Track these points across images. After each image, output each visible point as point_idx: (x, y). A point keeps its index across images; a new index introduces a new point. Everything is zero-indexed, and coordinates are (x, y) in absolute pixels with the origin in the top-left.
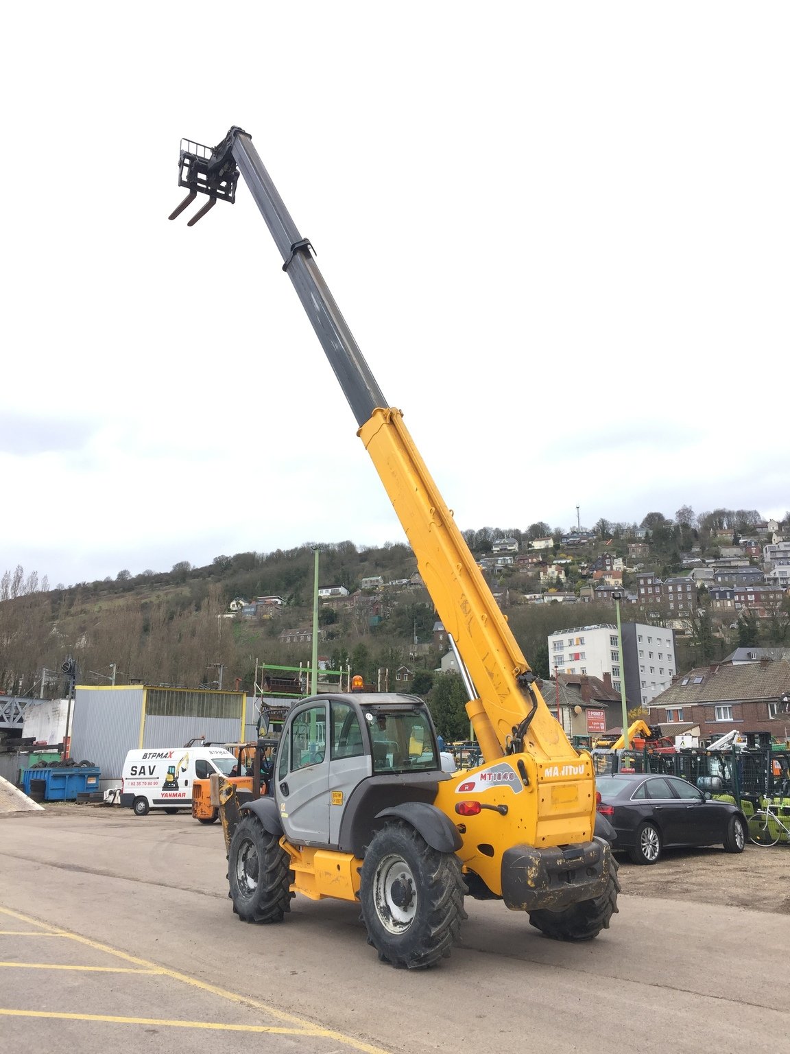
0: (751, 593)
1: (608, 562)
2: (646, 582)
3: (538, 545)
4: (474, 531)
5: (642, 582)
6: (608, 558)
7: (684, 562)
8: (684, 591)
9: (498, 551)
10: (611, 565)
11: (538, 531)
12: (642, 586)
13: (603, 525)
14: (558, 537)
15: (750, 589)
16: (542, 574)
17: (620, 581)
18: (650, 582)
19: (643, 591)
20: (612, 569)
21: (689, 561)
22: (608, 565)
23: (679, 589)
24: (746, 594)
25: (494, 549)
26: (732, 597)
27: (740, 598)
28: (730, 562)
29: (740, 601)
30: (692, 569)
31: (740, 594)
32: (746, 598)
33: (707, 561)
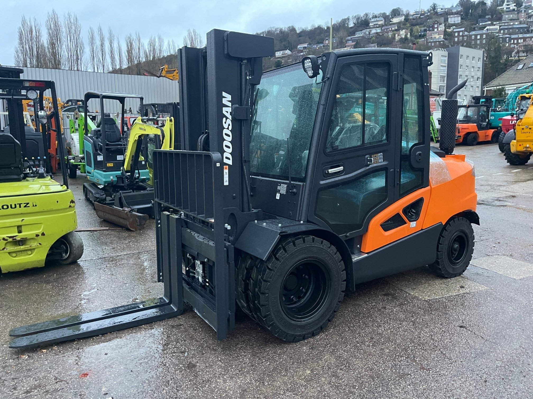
0: (521, 38)
1: (436, 26)
2: (459, 34)
3: (395, 20)
4: (360, 16)
5: (456, 34)
6: (436, 24)
7: (481, 24)
8: (481, 39)
9: (373, 25)
10: (437, 28)
11: (396, 13)
12: (456, 37)
13: (434, 7)
14: (407, 15)
15: (521, 36)
16: (396, 35)
17: (442, 36)
18: (461, 34)
19: (456, 39)
20: (438, 30)
21: (484, 24)
22: (436, 28)
23: (479, 37)
24: (517, 39)
25: (371, 24)
26: (510, 41)
27: (514, 41)
28: (508, 23)
29: (514, 43)
30: (485, 28)
31: (514, 39)
32: (518, 41)
33: (494, 23)
